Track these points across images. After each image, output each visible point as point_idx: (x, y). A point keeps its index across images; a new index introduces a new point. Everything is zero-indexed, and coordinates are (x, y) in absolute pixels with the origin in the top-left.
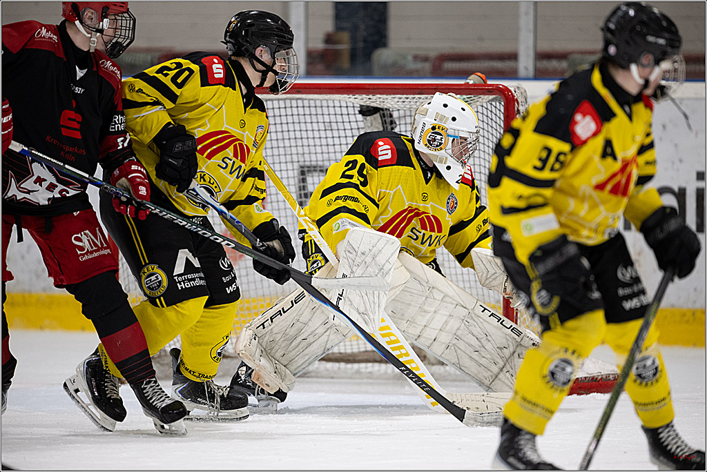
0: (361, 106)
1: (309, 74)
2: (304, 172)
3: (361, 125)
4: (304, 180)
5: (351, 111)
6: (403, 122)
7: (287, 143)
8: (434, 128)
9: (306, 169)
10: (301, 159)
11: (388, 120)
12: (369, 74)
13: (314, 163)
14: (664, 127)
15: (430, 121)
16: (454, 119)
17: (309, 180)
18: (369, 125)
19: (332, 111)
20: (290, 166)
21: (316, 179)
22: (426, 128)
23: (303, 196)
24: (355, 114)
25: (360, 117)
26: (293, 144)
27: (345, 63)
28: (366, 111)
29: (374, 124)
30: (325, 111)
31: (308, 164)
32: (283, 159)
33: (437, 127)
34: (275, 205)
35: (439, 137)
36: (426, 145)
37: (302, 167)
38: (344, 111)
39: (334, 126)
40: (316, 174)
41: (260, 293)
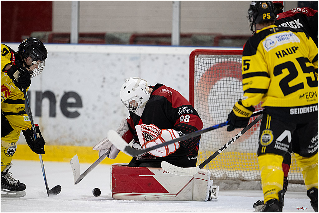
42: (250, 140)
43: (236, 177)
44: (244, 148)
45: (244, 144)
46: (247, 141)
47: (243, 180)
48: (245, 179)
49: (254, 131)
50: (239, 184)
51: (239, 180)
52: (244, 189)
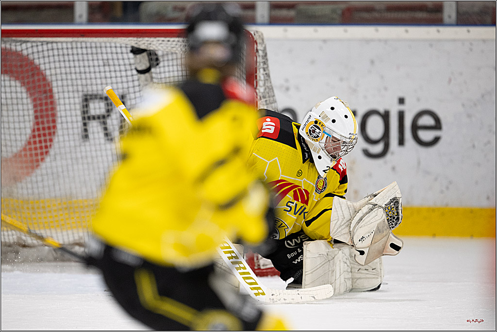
0: (132, 47)
1: (90, 21)
2: (87, 99)
3: (132, 61)
4: (87, 106)
5: (124, 50)
6: (166, 58)
7: (74, 76)
8: (316, 122)
9: (88, 97)
10: (85, 89)
11: (154, 57)
12: (137, 21)
13: (95, 93)
14: (372, 62)
15: (315, 116)
16: (334, 121)
17: (91, 105)
18: (138, 61)
19: (109, 50)
20: (76, 95)
21: (97, 105)
22: (310, 120)
23: (86, 118)
24: (127, 53)
25: (131, 55)
26: (78, 77)
27: (119, 13)
28: (136, 51)
29: (142, 60)
30: (104, 50)
31: (90, 93)
32: (70, 88)
33: (318, 122)
34: (65, 125)
35: (318, 130)
36: (307, 133)
37: (86, 95)
38: (119, 50)
39: (111, 62)
40: (97, 101)
41: (53, 194)
42: (34, 179)
43: (12, 241)
44: (25, 192)
45: (24, 185)
46: (29, 179)
47: (24, 246)
48: (26, 244)
49: (40, 163)
50: (17, 252)
51: (18, 247)
52: (25, 261)
